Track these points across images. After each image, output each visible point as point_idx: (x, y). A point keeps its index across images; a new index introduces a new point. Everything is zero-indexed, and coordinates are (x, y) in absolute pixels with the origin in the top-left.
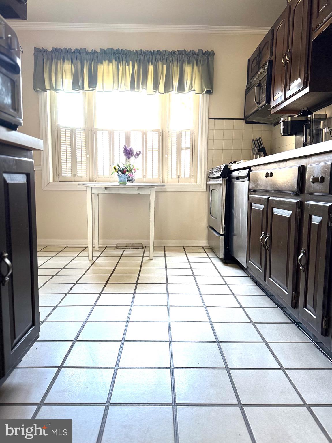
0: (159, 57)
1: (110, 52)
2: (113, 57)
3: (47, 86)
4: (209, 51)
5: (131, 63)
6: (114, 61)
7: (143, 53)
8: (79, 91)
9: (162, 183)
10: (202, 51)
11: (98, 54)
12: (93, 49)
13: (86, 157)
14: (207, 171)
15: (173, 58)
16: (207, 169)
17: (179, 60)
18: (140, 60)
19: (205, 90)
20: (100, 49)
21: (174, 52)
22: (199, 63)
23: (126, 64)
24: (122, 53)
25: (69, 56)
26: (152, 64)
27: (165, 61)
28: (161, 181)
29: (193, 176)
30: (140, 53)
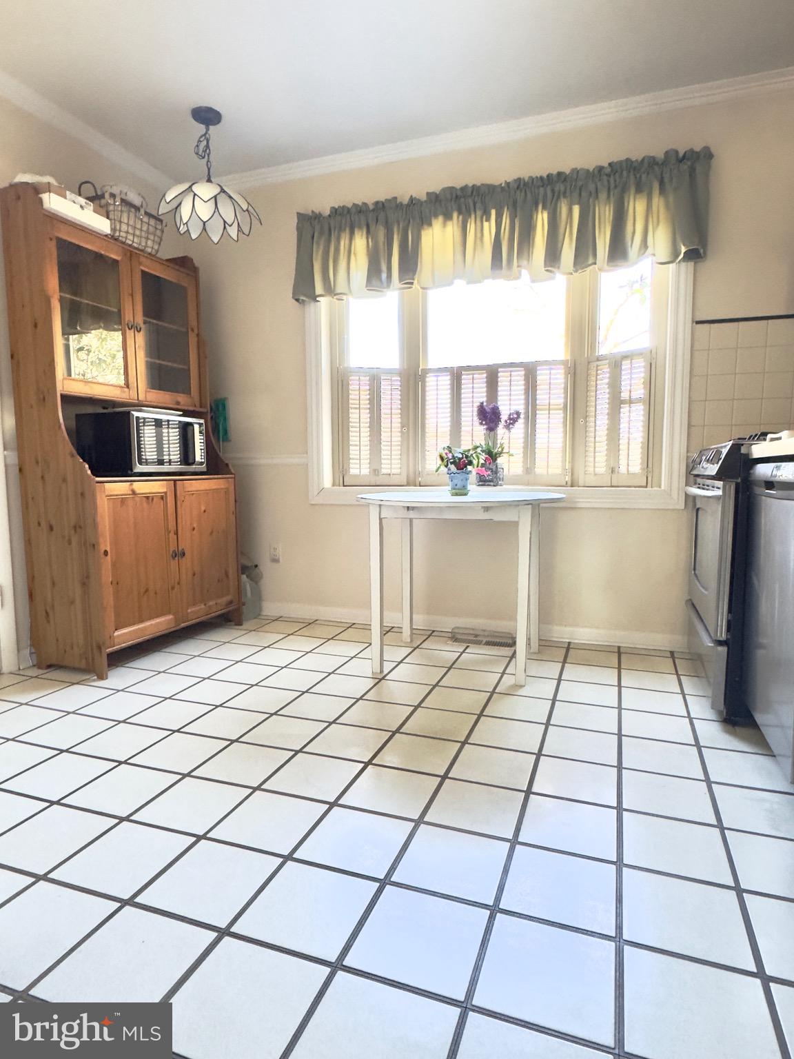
0: (562, 189)
1: (449, 196)
2: (454, 207)
3: (319, 289)
4: (697, 149)
5: (493, 212)
6: (455, 215)
7: (522, 186)
8: (382, 291)
9: (572, 486)
10: (677, 152)
11: (421, 205)
12: (411, 196)
13: (401, 432)
14: (687, 457)
15: (599, 184)
16: (688, 452)
17: (612, 185)
18: (515, 203)
19: (683, 249)
20: (428, 193)
21: (601, 169)
22: (668, 186)
23: (484, 217)
24: (474, 193)
25: (363, 218)
26: (544, 208)
27: (576, 194)
28: (569, 483)
29: (650, 469)
30: (516, 187)
